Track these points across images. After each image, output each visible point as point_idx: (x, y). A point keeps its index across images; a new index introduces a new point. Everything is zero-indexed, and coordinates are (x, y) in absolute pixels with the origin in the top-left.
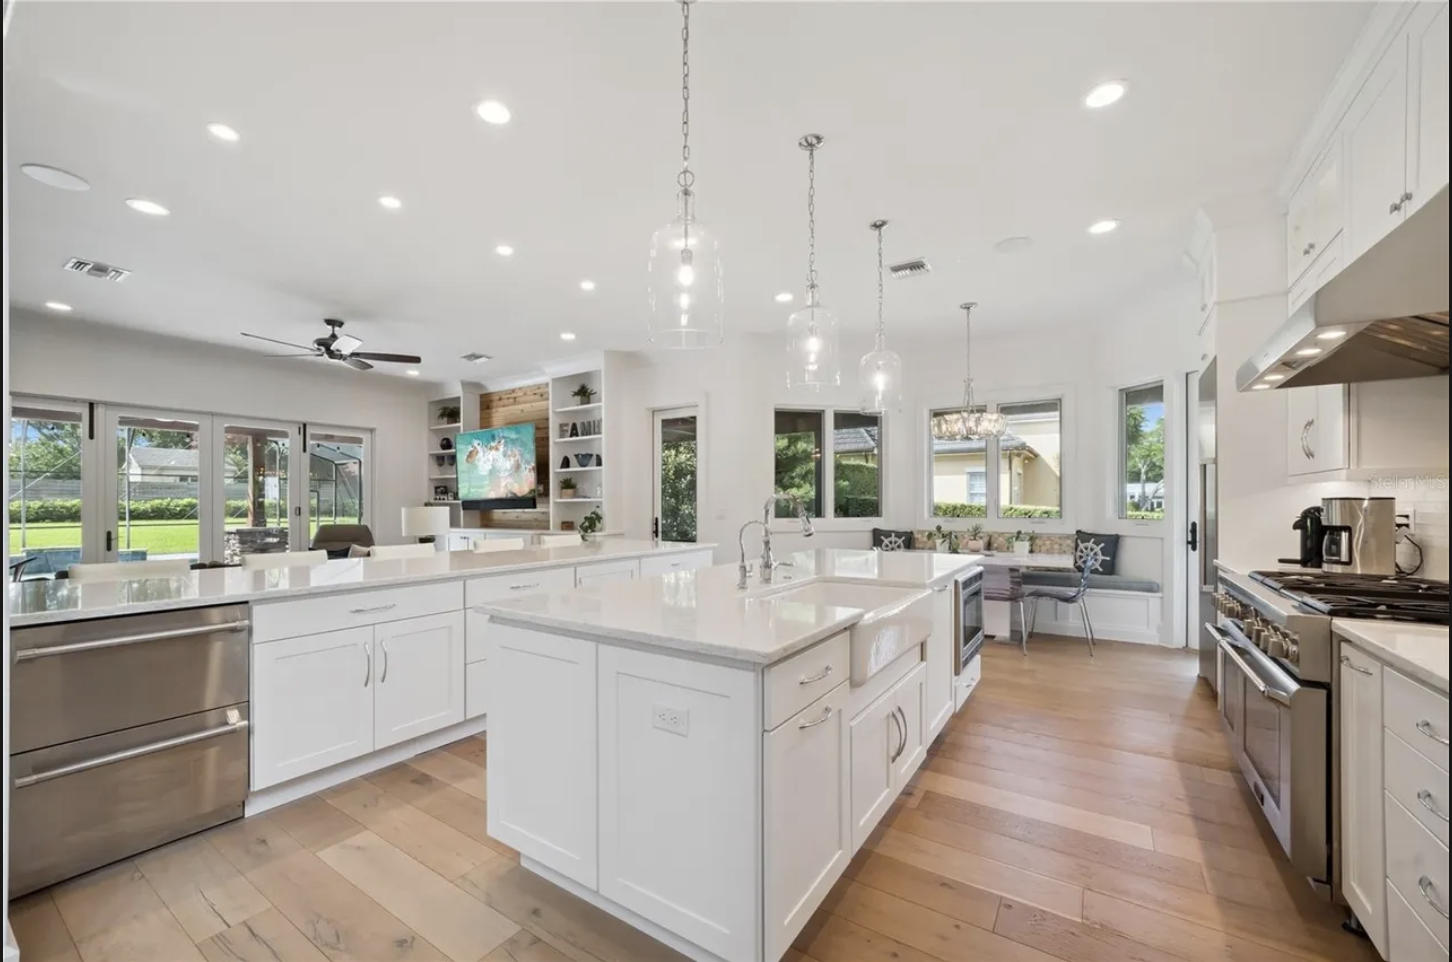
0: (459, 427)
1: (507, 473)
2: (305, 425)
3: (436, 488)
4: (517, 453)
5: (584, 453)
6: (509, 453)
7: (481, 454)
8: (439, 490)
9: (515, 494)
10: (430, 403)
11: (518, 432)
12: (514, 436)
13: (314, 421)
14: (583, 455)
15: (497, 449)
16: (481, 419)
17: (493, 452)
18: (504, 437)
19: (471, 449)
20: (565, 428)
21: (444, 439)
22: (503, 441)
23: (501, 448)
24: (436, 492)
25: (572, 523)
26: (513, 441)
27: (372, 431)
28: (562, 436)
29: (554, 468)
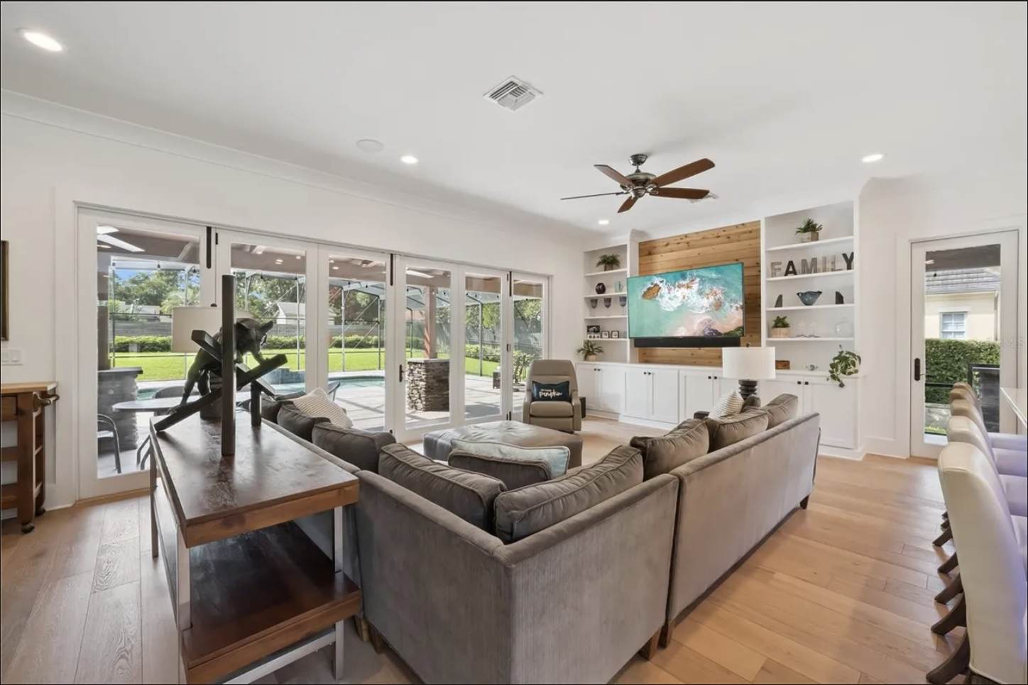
0: (625, 272)
1: (704, 311)
2: (511, 272)
3: (589, 327)
4: (719, 292)
5: (803, 292)
6: (707, 291)
7: (664, 290)
8: (591, 329)
9: (716, 331)
10: (586, 253)
11: (718, 272)
12: (714, 276)
13: (519, 268)
14: (802, 294)
15: (688, 287)
16: (640, 264)
17: (683, 290)
18: (699, 276)
19: (650, 285)
20: (777, 267)
21: (599, 284)
22: (698, 280)
23: (696, 286)
24: (588, 331)
25: (788, 362)
26: (713, 281)
27: (549, 277)
28: (773, 275)
29: (766, 307)
